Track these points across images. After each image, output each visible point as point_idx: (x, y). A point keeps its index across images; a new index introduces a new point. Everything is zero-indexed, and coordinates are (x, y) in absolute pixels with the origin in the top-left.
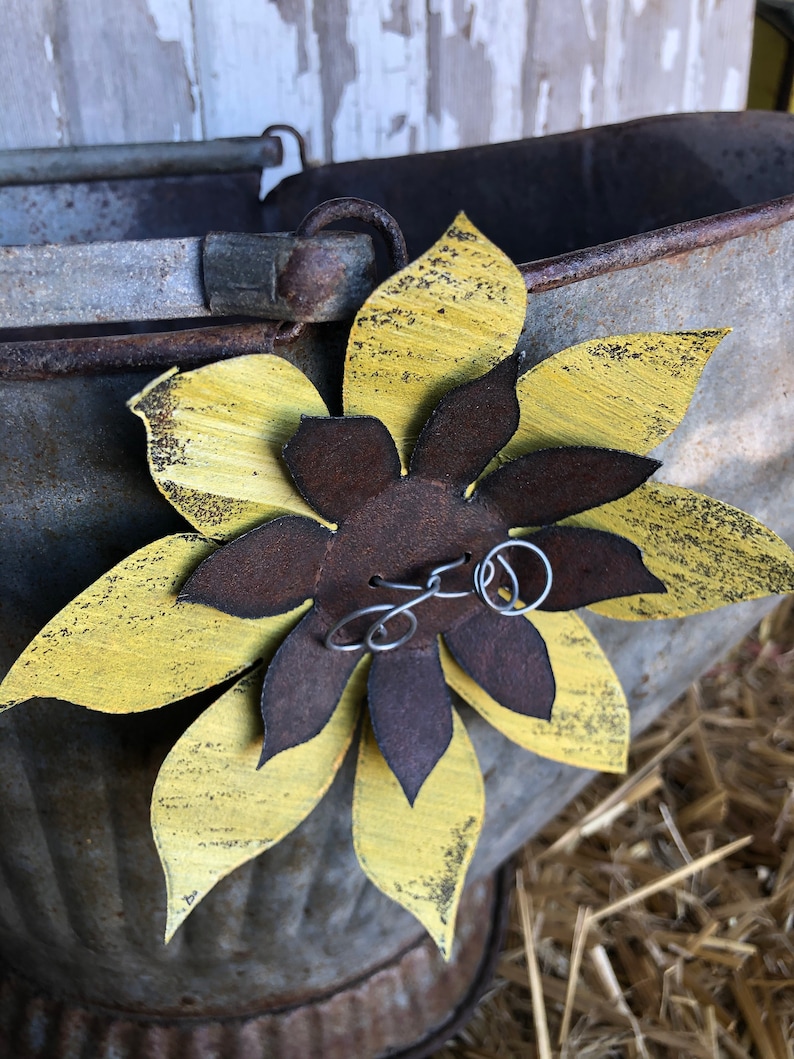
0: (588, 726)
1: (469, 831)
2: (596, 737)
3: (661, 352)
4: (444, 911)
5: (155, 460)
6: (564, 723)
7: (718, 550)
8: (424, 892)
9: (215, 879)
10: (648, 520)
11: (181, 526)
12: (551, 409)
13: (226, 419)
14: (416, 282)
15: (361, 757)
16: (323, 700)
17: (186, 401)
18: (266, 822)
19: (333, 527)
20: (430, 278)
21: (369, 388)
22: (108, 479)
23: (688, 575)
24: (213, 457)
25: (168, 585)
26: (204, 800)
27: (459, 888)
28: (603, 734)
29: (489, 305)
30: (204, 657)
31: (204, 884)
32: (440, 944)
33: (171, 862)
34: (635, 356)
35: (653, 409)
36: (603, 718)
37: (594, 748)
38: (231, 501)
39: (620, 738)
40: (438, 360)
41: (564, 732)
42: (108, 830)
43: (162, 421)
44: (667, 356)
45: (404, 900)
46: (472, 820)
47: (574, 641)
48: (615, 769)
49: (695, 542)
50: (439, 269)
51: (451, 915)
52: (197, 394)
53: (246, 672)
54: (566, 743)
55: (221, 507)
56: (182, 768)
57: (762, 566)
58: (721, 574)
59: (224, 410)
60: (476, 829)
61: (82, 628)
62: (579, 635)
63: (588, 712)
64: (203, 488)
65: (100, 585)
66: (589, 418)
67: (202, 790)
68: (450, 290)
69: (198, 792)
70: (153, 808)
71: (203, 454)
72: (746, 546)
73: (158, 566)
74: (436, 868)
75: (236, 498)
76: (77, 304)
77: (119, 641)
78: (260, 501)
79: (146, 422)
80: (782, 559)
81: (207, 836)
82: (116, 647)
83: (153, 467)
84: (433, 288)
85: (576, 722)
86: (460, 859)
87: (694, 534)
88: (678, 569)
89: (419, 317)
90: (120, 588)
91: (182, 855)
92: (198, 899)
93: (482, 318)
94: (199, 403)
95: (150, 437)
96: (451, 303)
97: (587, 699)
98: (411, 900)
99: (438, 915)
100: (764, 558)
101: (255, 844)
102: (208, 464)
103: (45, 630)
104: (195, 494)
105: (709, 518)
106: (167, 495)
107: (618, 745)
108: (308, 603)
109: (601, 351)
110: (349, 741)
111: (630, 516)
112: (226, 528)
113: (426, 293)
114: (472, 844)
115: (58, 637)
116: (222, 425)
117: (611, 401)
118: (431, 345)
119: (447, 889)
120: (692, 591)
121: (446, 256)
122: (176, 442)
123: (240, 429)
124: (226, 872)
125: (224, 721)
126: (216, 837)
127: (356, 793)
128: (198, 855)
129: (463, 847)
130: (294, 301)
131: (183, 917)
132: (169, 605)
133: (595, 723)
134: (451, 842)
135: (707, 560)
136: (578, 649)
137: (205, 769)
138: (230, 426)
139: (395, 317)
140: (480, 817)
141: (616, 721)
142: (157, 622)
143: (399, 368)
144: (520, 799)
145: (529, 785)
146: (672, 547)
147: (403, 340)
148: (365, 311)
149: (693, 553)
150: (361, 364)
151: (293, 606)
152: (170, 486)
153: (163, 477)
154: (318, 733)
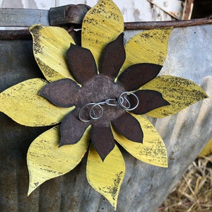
0: (155, 152)
1: (121, 175)
2: (157, 156)
3: (157, 35)
4: (114, 196)
5: (35, 50)
7: (181, 91)
8: (108, 190)
9: (45, 180)
10: (162, 87)
11: (42, 77)
12: (134, 55)
14: (97, 11)
16: (78, 133)
17: (43, 34)
18: (60, 168)
19: (81, 86)
20: (100, 10)
21: (88, 44)
22: (24, 70)
23: (175, 100)
25: (37, 92)
26: (43, 156)
27: (118, 190)
28: (159, 155)
29: (114, 21)
30: (46, 116)
31: (41, 181)
32: (113, 205)
33: (31, 172)
34: (152, 37)
35: (159, 53)
36: (159, 150)
39: (165, 157)
40: (104, 37)
41: (148, 154)
42: (16, 192)
43: (37, 38)
44: (159, 36)
45: (102, 192)
46: (122, 172)
47: (148, 127)
48: (164, 166)
49: (175, 90)
50: (101, 7)
51: (116, 197)
52: (46, 34)
53: (57, 124)
54: (149, 157)
55: (52, 72)
56: (37, 145)
57: (194, 93)
58: (183, 98)
59: (52, 41)
60: (123, 175)
61: (13, 95)
62: (149, 125)
63: (154, 148)
64: (47, 64)
65: (19, 85)
66: (143, 57)
67: (42, 153)
68: (105, 15)
70: (28, 154)
71: (47, 53)
72: (188, 88)
73: (35, 86)
74: (112, 184)
75: (55, 70)
78: (61, 74)
80: (198, 90)
81: (43, 167)
82: (21, 104)
83: (34, 52)
84: (101, 13)
85: (151, 151)
86: (118, 182)
87: (175, 88)
88: (172, 99)
89: (98, 23)
90: (24, 88)
91: (35, 170)
92: (39, 185)
93: (113, 25)
94: (46, 37)
95: (34, 42)
96: (105, 19)
97: (154, 144)
98: (104, 192)
99: (112, 197)
100: (194, 91)
101: (57, 173)
102: (48, 57)
103: (3, 92)
104: (44, 65)
105: (178, 83)
106: (37, 62)
107: (164, 159)
108: (74, 107)
109: (143, 36)
113: (99, 15)
114: (122, 178)
115: (6, 95)
116: (52, 45)
117: (147, 51)
119: (115, 190)
120: (177, 105)
121: (103, 4)
122: (40, 46)
123: (56, 49)
124: (48, 179)
125: (50, 136)
126: (45, 168)
129: (119, 179)
131: (34, 189)
132: (36, 98)
133: (157, 152)
135: (179, 95)
136: (149, 129)
137: (44, 147)
139: (93, 22)
140: (124, 171)
141: (163, 151)
142: (33, 101)
143: (95, 38)
144: (140, 193)
145: (142, 188)
146: (169, 93)
147: (95, 29)
148: (85, 19)
149: (175, 94)
150: (85, 35)
151: (70, 106)
152: (38, 59)
153: (37, 56)
154: (76, 142)
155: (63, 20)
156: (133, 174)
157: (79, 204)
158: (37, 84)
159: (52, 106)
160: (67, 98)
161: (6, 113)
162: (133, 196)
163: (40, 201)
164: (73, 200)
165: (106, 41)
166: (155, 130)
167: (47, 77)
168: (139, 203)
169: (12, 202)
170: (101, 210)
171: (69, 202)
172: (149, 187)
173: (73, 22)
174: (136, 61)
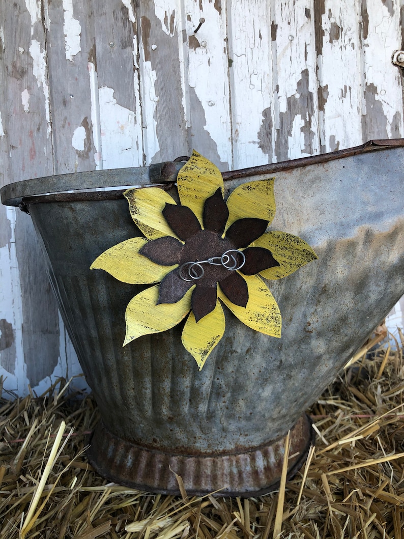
0: (267, 319)
1: (217, 338)
2: (270, 324)
3: (260, 187)
4: (203, 358)
5: (132, 211)
6: (259, 318)
7: (292, 250)
8: (199, 352)
9: (140, 335)
10: (275, 244)
11: (142, 235)
12: (240, 209)
13: (149, 204)
14: (189, 168)
15: (190, 315)
16: (179, 293)
17: (138, 197)
18: (158, 325)
19: (184, 243)
20: (192, 167)
21: (187, 200)
23: (287, 260)
24: (147, 214)
25: (138, 250)
26: (141, 312)
27: (209, 353)
28: (272, 323)
29: (210, 175)
30: (147, 274)
31: (137, 335)
32: (199, 366)
33: (129, 326)
34: (254, 189)
35: (266, 206)
36: (272, 317)
37: (269, 328)
38: (154, 229)
39: (279, 325)
40: (203, 192)
41: (259, 321)
42: (129, 349)
43: (132, 201)
44: (262, 188)
45: (192, 353)
46: (219, 336)
47: (262, 290)
49: (287, 249)
50: (193, 164)
51: (205, 359)
52: (141, 196)
53: (159, 283)
54: (259, 325)
55: (151, 231)
56: (137, 302)
57: (305, 253)
58: (294, 258)
59: (148, 201)
60: (219, 339)
61: (115, 255)
62: (263, 287)
63: (267, 315)
64: (146, 223)
65: (120, 245)
67: (141, 310)
68: (199, 171)
69: (140, 310)
70: (126, 310)
71: (144, 213)
72: (299, 247)
73: (136, 244)
74: (204, 347)
75: (155, 229)
76: (123, 181)
77: (124, 262)
78: (163, 232)
79: (128, 200)
80: (308, 250)
81: (140, 323)
82: (122, 263)
83: (131, 213)
84: (194, 170)
85: (263, 318)
86: (212, 345)
87: (286, 246)
88: (284, 259)
89: (194, 179)
90: (125, 248)
91: (132, 325)
92: (134, 339)
93: (211, 179)
94: (141, 198)
95: (130, 205)
96: (200, 175)
97: (267, 310)
98: (194, 353)
99: (201, 358)
100: (304, 250)
101: (154, 330)
102: (146, 216)
103: (105, 252)
104: (143, 225)
105: (288, 240)
106: (136, 223)
107: (278, 328)
108: (177, 266)
109: (245, 188)
110: (188, 311)
111: (270, 243)
112: (154, 237)
113: (193, 171)
114: (217, 342)
115: (108, 255)
116: (149, 206)
117: (254, 204)
118: (200, 187)
119: (206, 352)
120: (288, 266)
121: (194, 161)
122: (137, 208)
123: (154, 208)
124: (144, 334)
125: (150, 294)
126: (142, 324)
127: (186, 324)
128: (136, 327)
129: (214, 342)
130: (164, 176)
131: (129, 342)
132: (137, 256)
133: (269, 319)
134: (211, 341)
135: (290, 254)
136: (263, 292)
137: (143, 304)
138: (151, 206)
139: (187, 179)
140: (221, 336)
141: (277, 319)
142: (134, 260)
143: (194, 194)
144: (266, 369)
145: (268, 363)
146: (281, 252)
147: (192, 185)
148: (179, 176)
149: (287, 252)
150: (182, 191)
151: (172, 264)
152: (136, 220)
153: (134, 217)
154: (176, 302)
155: (160, 178)
156: (252, 343)
157: (191, 369)
158: (138, 242)
159: (154, 265)
160: (169, 257)
161: (108, 271)
162: (256, 371)
163: (152, 361)
164: (184, 364)
165: (207, 196)
166: (270, 294)
167: (147, 236)
168: (266, 380)
169: (126, 358)
170: (216, 380)
171: (180, 365)
172: (278, 363)
173: (169, 180)
174: (243, 215)
